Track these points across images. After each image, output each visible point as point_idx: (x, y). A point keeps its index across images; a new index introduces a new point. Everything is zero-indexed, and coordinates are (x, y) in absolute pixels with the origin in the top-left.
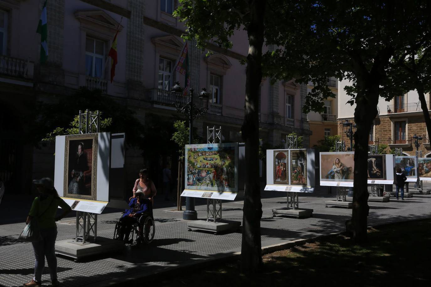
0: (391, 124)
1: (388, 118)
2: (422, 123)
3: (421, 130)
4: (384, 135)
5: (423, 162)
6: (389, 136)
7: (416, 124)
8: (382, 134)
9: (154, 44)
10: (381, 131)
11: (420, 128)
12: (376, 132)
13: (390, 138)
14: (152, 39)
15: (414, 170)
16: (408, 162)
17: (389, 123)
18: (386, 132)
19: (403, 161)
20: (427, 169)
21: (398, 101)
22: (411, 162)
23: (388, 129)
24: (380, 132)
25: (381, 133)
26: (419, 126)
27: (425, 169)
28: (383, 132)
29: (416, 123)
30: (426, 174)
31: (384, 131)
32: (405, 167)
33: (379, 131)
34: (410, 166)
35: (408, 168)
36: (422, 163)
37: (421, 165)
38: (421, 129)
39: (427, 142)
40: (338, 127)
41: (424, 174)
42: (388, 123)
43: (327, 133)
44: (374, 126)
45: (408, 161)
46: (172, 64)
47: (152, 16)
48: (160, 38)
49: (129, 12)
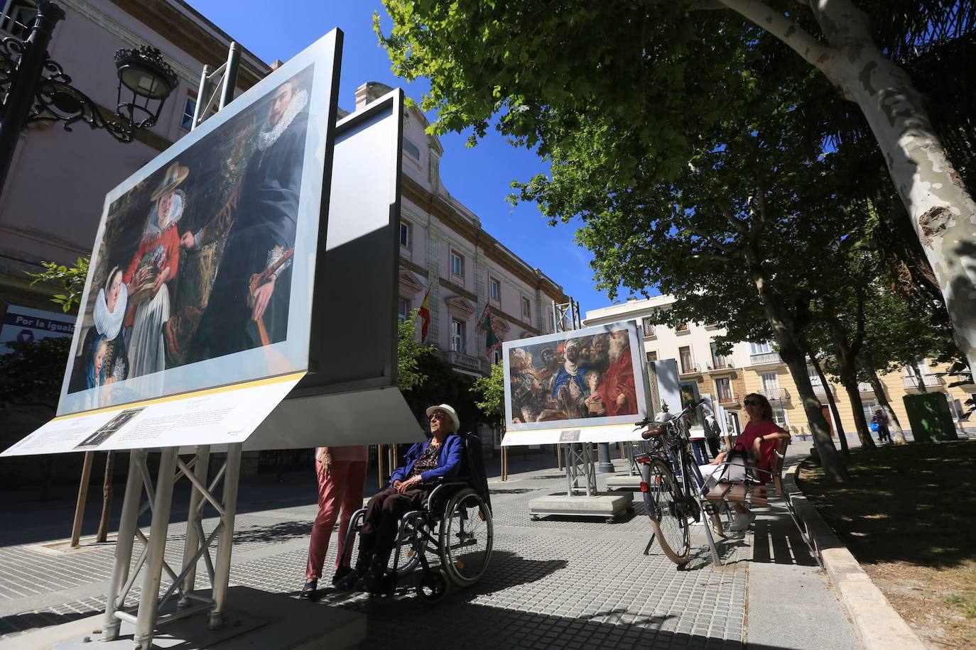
9: (448, 305)
14: (447, 299)
46: (461, 326)
47: (444, 276)
48: (453, 299)
49: (427, 272)
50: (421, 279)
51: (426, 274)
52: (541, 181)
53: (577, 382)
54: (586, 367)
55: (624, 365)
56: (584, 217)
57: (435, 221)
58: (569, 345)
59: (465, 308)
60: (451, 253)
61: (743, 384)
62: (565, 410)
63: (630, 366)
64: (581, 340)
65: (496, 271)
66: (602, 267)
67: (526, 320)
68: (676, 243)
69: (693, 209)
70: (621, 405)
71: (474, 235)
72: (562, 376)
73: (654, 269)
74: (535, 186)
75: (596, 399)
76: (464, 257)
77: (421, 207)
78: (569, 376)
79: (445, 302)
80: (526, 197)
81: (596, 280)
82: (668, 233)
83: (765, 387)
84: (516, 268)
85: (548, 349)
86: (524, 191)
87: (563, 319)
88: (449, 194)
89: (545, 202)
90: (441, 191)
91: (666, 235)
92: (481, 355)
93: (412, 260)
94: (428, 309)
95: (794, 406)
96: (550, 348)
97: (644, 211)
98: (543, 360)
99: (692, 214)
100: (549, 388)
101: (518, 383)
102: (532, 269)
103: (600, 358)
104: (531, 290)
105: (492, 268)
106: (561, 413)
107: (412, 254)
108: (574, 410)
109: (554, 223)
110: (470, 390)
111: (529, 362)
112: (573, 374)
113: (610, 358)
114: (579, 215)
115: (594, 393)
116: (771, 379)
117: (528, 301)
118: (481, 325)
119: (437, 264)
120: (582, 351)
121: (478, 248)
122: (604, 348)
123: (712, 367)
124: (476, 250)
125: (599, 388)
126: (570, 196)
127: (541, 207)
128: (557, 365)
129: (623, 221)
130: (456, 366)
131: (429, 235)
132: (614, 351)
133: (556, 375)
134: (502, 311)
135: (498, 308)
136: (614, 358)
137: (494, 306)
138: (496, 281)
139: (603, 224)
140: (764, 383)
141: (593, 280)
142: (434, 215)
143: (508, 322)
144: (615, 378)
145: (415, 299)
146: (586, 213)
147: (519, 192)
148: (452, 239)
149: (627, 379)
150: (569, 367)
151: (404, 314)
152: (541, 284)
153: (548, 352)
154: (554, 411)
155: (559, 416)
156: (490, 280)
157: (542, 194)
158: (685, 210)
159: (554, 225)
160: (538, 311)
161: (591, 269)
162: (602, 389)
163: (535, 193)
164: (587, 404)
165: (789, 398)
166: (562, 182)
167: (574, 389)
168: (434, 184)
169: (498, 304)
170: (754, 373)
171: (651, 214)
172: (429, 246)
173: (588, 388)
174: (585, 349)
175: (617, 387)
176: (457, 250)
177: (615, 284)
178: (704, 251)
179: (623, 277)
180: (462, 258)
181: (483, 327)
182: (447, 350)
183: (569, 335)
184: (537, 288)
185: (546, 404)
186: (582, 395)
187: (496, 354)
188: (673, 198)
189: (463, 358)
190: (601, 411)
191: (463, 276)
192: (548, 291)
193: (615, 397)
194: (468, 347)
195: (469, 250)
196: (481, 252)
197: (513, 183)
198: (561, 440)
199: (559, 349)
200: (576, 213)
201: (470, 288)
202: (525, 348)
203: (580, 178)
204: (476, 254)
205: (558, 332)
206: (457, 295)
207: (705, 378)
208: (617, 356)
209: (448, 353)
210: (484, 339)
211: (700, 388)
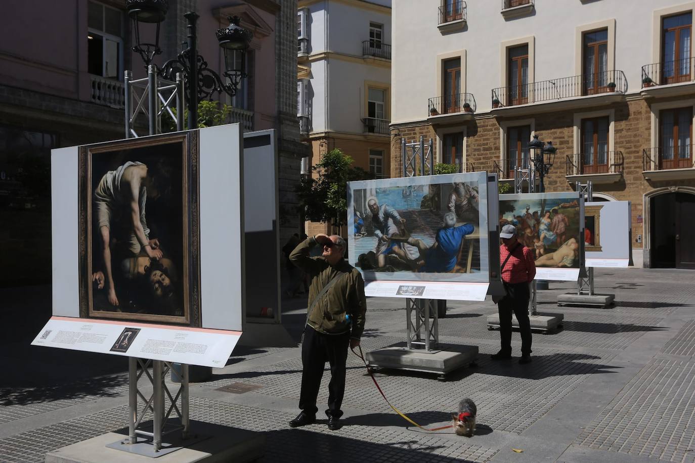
0: (499, 133)
1: (495, 119)
2: (566, 128)
3: (562, 146)
4: (484, 158)
5: (538, 210)
6: (494, 161)
7: (553, 130)
8: (481, 157)
10: (479, 150)
11: (560, 141)
12: (468, 153)
13: (497, 166)
15: (477, 241)
16: (452, 205)
17: (496, 131)
18: (488, 152)
19: (432, 199)
20: (550, 235)
21: (514, 80)
22: (465, 202)
23: (492, 146)
24: (476, 153)
25: (478, 155)
26: (558, 135)
27: (545, 237)
28: (483, 152)
29: (551, 129)
30: (549, 255)
31: (485, 149)
32: (438, 229)
33: (475, 150)
34: (460, 224)
35: (449, 232)
36: (536, 213)
37: (532, 222)
38: (561, 143)
39: (574, 173)
40: (392, 145)
41: (541, 255)
42: (494, 131)
43: (376, 160)
44: (465, 138)
45: (454, 197)
211: (616, 131)
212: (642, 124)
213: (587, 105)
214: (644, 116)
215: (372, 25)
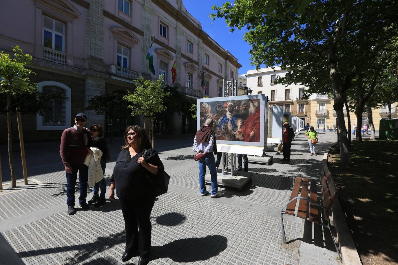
9: (185, 66)
14: (185, 64)
46: (191, 76)
47: (184, 53)
48: (187, 64)
49: (176, 51)
50: (173, 54)
51: (175, 52)
52: (228, 6)
53: (231, 123)
54: (237, 116)
55: (256, 117)
56: (249, 28)
57: (180, 25)
58: (230, 104)
59: (193, 68)
60: (187, 42)
61: (310, 107)
62: (225, 136)
63: (258, 118)
64: (235, 102)
65: (208, 51)
66: (255, 54)
67: (220, 74)
68: (294, 44)
69: (305, 25)
70: (252, 137)
71: (198, 32)
72: (225, 119)
73: (280, 57)
74: (225, 9)
75: (240, 133)
76: (193, 44)
77: (173, 17)
78: (228, 119)
79: (184, 65)
80: (220, 16)
81: (251, 60)
82: (290, 38)
83: (319, 108)
84: (217, 50)
85: (219, 104)
86: (219, 11)
87: (228, 89)
88: (187, 11)
89: (229, 19)
90: (183, 9)
91: (289, 39)
92: (199, 89)
93: (168, 45)
94: (176, 69)
95: (330, 117)
96: (220, 105)
97: (280, 26)
98: (216, 110)
99: (304, 28)
100: (218, 124)
101: (203, 120)
102: (225, 50)
103: (244, 112)
104: (223, 60)
105: (206, 49)
106: (223, 137)
107: (168, 42)
108: (228, 136)
109: (233, 30)
110: (189, 110)
111: (209, 110)
112: (230, 118)
113: (249, 113)
114: (246, 26)
115: (239, 129)
116: (323, 106)
117: (221, 65)
118: (199, 76)
119: (181, 47)
120: (236, 107)
121: (200, 39)
122: (247, 107)
123: (298, 98)
124: (199, 40)
125: (242, 127)
126: (243, 15)
127: (227, 21)
128: (222, 113)
129: (268, 30)
130: (187, 94)
131: (177, 32)
132: (252, 109)
133: (222, 118)
134: (210, 69)
135: (208, 68)
136: (251, 113)
137: (206, 67)
138: (207, 55)
139: (257, 32)
140: (319, 107)
141: (250, 60)
142: (179, 22)
143: (212, 75)
144: (251, 123)
145: (170, 64)
146: (250, 25)
147: (216, 12)
148: (188, 34)
149: (256, 125)
150: (228, 115)
151: (165, 71)
152: (227, 57)
153: (219, 106)
154: (219, 135)
155: (221, 138)
156: (205, 55)
157: (228, 14)
158: (301, 25)
159: (232, 32)
160: (226, 70)
161: (250, 54)
162: (243, 128)
163: (225, 13)
164: (235, 134)
165: (328, 113)
166: (239, 7)
167: (230, 126)
168: (179, 5)
169: (208, 66)
170: (316, 102)
171: (283, 27)
172: (177, 38)
173: (237, 127)
174: (237, 107)
175: (251, 128)
176: (189, 40)
177: (260, 63)
178: (306, 49)
179: (264, 60)
180: (192, 44)
181: (200, 77)
182: (184, 87)
183: (230, 98)
184: (226, 59)
185: (216, 132)
186: (233, 129)
187: (206, 89)
188: (296, 18)
189: (191, 90)
190: (241, 139)
191: (192, 53)
192: (231, 61)
193: (249, 133)
194: (193, 85)
195: (196, 40)
196: (201, 41)
197: (213, 7)
198: (221, 150)
199: (224, 105)
200: (245, 24)
201: (195, 59)
202: (208, 103)
203: (248, 5)
204: (199, 42)
205: (225, 96)
206: (189, 61)
207: (294, 103)
208: (253, 112)
209: (184, 88)
210: (200, 82)
211: (291, 107)
212: (296, 106)
213: (286, 102)
214: (296, 105)
215: (240, 82)
